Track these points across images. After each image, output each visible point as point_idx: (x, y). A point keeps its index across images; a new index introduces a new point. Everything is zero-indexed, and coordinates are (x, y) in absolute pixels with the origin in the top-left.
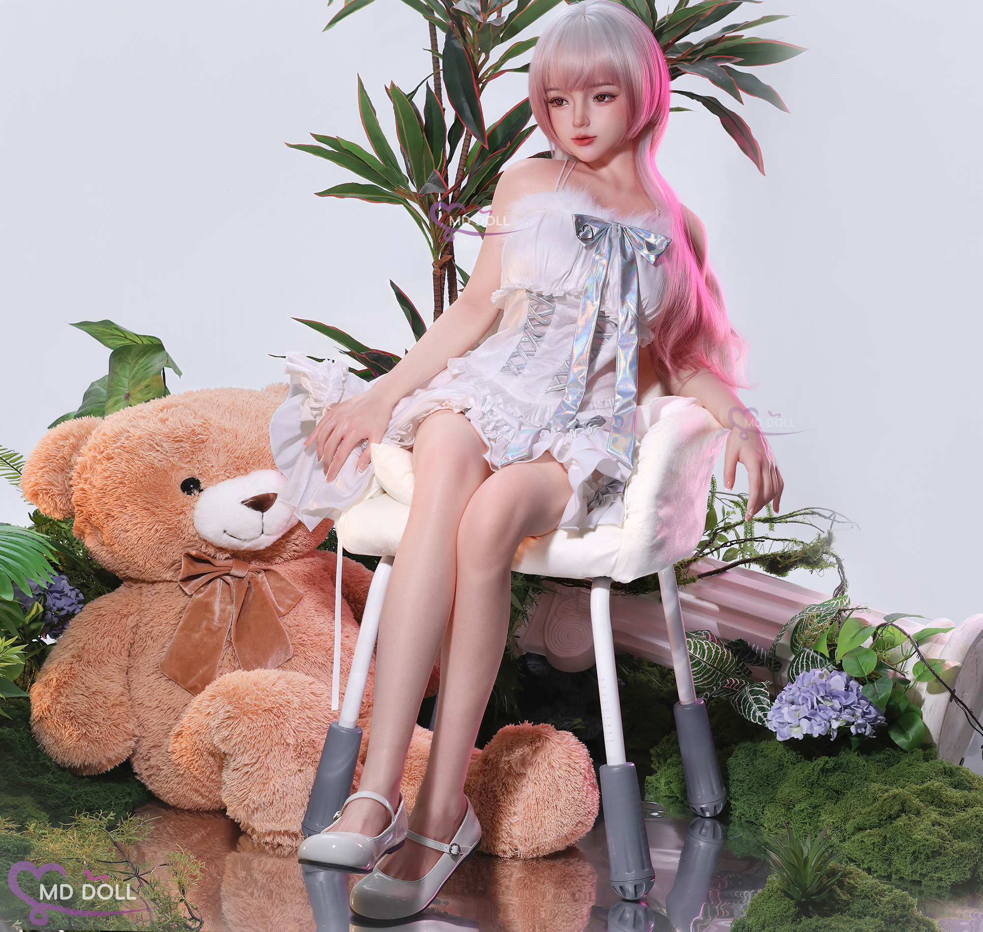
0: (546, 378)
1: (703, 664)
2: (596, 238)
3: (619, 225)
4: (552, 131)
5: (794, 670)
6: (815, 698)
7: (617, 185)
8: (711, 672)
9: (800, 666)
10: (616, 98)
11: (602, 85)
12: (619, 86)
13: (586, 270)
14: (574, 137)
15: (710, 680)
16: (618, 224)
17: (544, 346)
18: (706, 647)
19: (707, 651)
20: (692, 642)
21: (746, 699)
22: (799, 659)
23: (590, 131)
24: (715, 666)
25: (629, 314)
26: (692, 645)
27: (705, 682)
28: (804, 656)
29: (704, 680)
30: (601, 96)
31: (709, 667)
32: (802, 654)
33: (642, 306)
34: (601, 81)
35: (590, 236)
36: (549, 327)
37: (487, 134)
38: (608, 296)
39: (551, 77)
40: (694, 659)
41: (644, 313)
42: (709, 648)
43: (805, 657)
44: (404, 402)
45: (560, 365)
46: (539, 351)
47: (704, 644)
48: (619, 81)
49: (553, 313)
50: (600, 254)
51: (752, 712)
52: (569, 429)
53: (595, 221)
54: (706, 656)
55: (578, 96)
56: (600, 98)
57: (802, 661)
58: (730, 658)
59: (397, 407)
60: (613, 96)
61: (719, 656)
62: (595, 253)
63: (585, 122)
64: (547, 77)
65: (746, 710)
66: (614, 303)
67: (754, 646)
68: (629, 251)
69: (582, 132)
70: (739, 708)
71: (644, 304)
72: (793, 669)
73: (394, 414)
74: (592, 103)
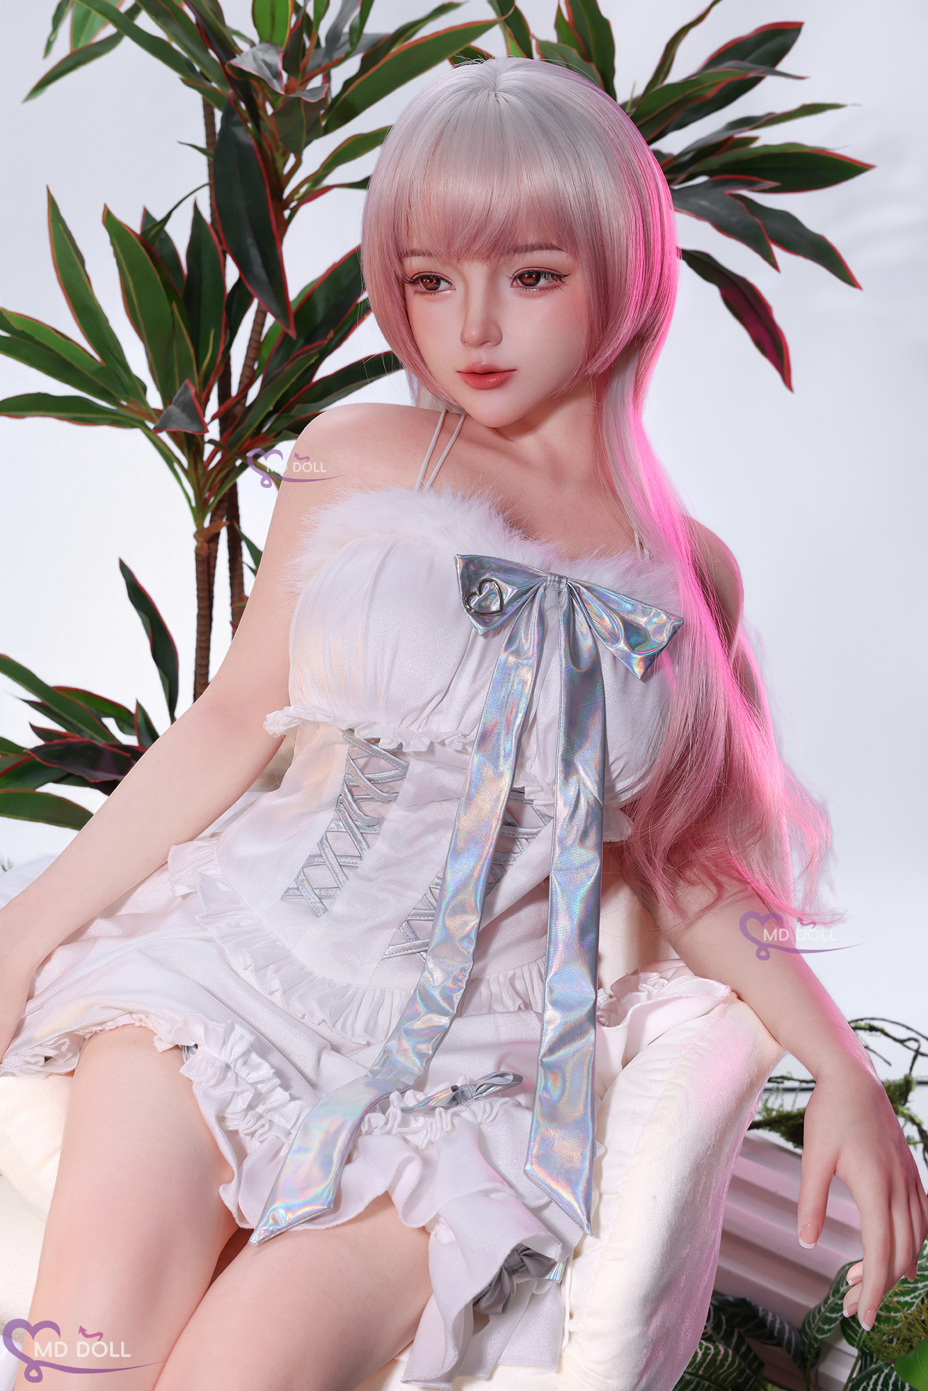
0: (382, 927)
2: (510, 610)
3: (564, 581)
4: (411, 349)
7: (556, 470)
10: (567, 280)
11: (533, 248)
12: (575, 253)
13: (483, 687)
14: (462, 367)
16: (561, 577)
17: (380, 846)
22: (868, 1385)
23: (502, 356)
24: (701, 1372)
25: (582, 796)
28: (877, 1380)
30: (530, 274)
32: (875, 1377)
33: (610, 773)
34: (532, 239)
35: (495, 607)
36: (394, 805)
37: (294, 308)
38: (532, 748)
39: (414, 225)
41: (613, 787)
43: (880, 1382)
44: (62, 957)
45: (413, 898)
46: (370, 859)
48: (574, 242)
49: (402, 777)
50: (517, 653)
52: (434, 1108)
53: (508, 569)
55: (476, 273)
56: (529, 279)
58: (730, 1359)
59: (48, 967)
60: (558, 277)
61: (709, 1357)
62: (506, 649)
63: (490, 336)
64: (403, 226)
66: (544, 765)
68: (586, 643)
69: (483, 357)
71: (615, 769)
73: (41, 983)
74: (508, 291)
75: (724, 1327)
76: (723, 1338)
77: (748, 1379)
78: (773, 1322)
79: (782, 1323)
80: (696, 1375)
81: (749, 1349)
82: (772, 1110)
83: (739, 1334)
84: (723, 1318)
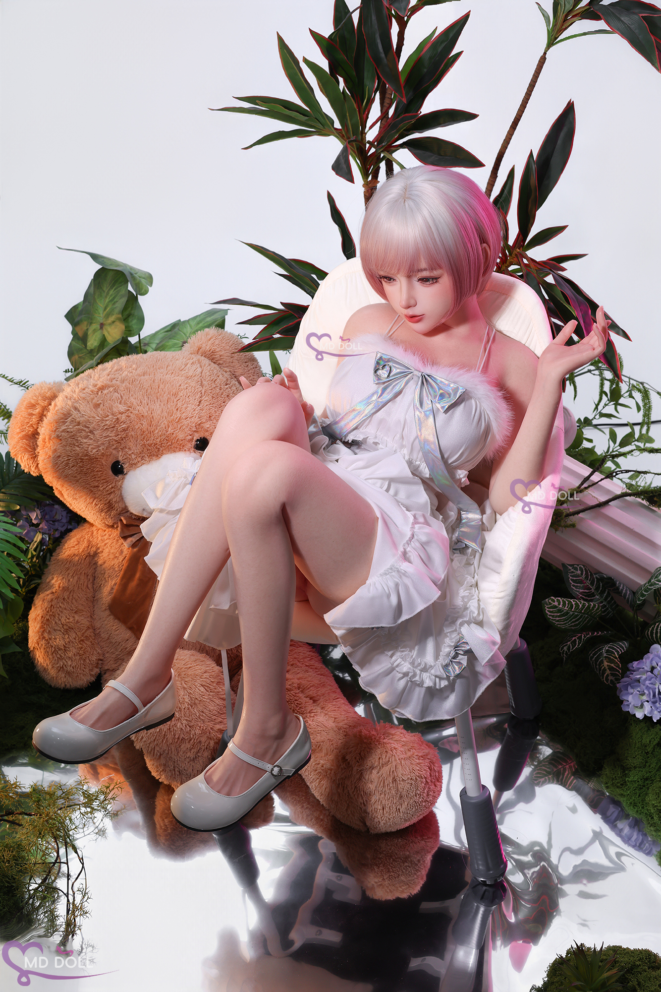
1: (571, 613)
5: (649, 633)
6: (657, 691)
8: (578, 617)
9: (654, 631)
10: (440, 279)
11: (424, 270)
15: (577, 622)
18: (574, 603)
19: (574, 606)
20: (561, 600)
21: (602, 662)
22: (654, 627)
23: (417, 311)
24: (583, 612)
26: (561, 602)
27: (573, 624)
29: (571, 623)
31: (576, 613)
32: (657, 624)
34: (423, 267)
40: (563, 611)
42: (577, 604)
47: (572, 601)
51: (605, 675)
54: (574, 607)
55: (403, 280)
57: (657, 629)
58: (597, 607)
60: (436, 279)
65: (601, 672)
67: (621, 588)
69: (409, 312)
70: (596, 667)
72: (648, 631)
75: (601, 589)
76: (599, 594)
77: (608, 613)
78: (622, 590)
79: (626, 590)
80: (581, 612)
81: (612, 599)
82: (640, 486)
83: (608, 592)
84: (601, 584)
